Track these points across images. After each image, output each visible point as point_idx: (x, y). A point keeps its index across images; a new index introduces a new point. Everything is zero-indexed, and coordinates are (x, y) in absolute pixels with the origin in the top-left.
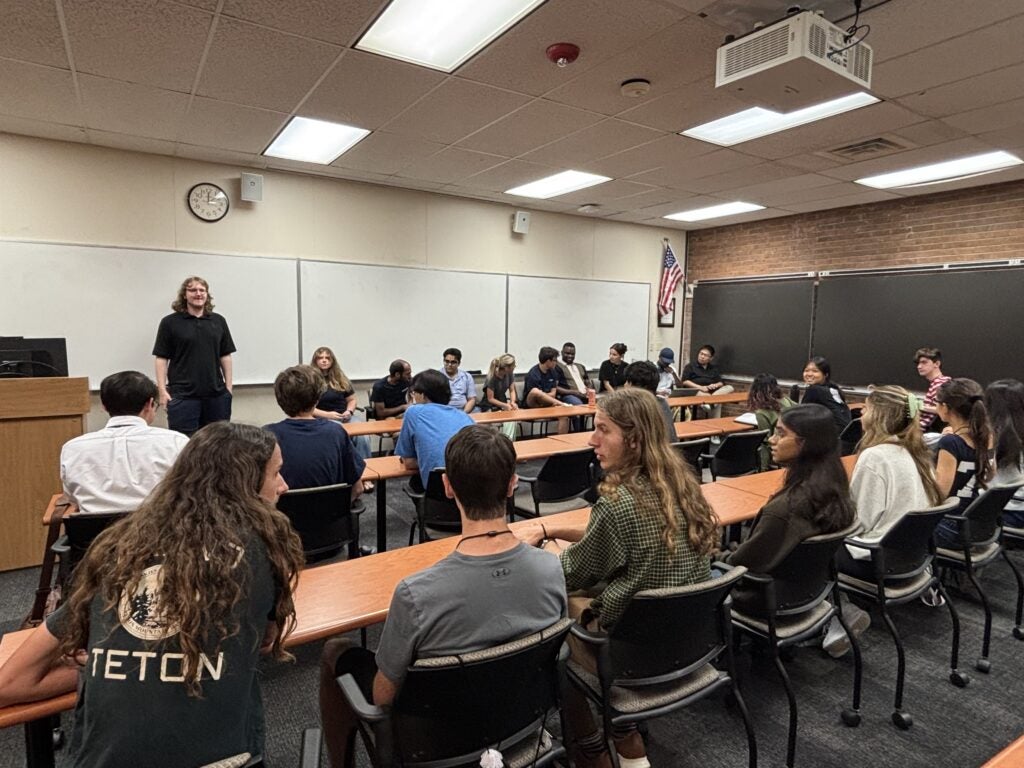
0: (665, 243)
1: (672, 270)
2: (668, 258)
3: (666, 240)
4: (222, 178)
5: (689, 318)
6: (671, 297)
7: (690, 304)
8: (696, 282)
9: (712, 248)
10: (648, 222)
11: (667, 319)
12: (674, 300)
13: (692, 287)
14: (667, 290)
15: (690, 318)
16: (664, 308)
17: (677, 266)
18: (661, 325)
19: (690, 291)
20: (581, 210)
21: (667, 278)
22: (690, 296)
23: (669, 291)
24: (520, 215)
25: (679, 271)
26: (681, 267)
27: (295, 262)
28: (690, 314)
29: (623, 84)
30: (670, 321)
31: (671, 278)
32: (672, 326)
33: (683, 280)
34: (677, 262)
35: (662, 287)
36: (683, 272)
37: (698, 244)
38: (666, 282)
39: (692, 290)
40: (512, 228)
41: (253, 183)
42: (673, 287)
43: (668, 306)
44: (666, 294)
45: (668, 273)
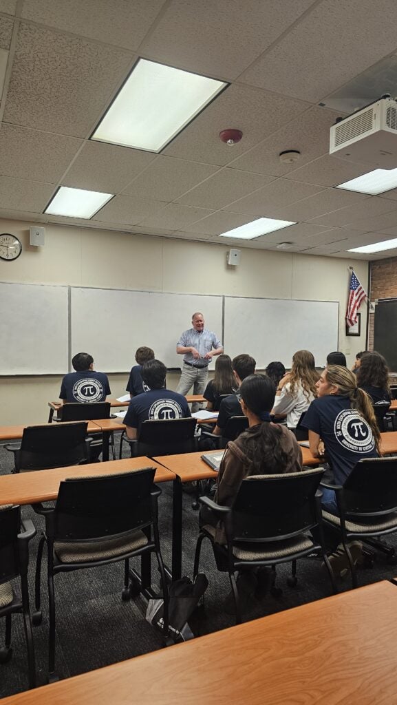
0: (351, 271)
1: (356, 291)
2: (353, 283)
3: (351, 268)
4: (16, 230)
5: (371, 329)
6: (355, 312)
7: (372, 318)
8: (377, 300)
9: (389, 274)
10: (333, 255)
11: (354, 329)
12: (359, 314)
13: (374, 304)
14: (352, 307)
15: (373, 329)
16: (350, 320)
17: (361, 288)
18: (348, 334)
19: (372, 307)
20: (279, 247)
21: (352, 298)
22: (372, 311)
23: (354, 307)
24: (232, 251)
25: (363, 292)
26: (365, 289)
27: (67, 289)
28: (373, 325)
29: (281, 154)
30: (357, 332)
31: (355, 298)
32: (358, 335)
33: (366, 299)
34: (361, 285)
35: (349, 304)
36: (366, 293)
37: (379, 271)
38: (351, 301)
39: (374, 307)
40: (227, 261)
41: (38, 234)
42: (358, 304)
43: (353, 319)
44: (351, 309)
45: (353, 294)
